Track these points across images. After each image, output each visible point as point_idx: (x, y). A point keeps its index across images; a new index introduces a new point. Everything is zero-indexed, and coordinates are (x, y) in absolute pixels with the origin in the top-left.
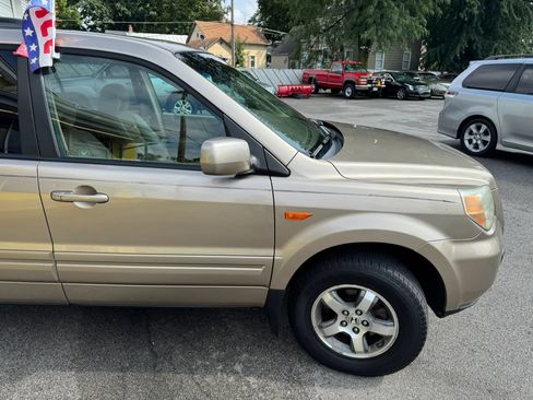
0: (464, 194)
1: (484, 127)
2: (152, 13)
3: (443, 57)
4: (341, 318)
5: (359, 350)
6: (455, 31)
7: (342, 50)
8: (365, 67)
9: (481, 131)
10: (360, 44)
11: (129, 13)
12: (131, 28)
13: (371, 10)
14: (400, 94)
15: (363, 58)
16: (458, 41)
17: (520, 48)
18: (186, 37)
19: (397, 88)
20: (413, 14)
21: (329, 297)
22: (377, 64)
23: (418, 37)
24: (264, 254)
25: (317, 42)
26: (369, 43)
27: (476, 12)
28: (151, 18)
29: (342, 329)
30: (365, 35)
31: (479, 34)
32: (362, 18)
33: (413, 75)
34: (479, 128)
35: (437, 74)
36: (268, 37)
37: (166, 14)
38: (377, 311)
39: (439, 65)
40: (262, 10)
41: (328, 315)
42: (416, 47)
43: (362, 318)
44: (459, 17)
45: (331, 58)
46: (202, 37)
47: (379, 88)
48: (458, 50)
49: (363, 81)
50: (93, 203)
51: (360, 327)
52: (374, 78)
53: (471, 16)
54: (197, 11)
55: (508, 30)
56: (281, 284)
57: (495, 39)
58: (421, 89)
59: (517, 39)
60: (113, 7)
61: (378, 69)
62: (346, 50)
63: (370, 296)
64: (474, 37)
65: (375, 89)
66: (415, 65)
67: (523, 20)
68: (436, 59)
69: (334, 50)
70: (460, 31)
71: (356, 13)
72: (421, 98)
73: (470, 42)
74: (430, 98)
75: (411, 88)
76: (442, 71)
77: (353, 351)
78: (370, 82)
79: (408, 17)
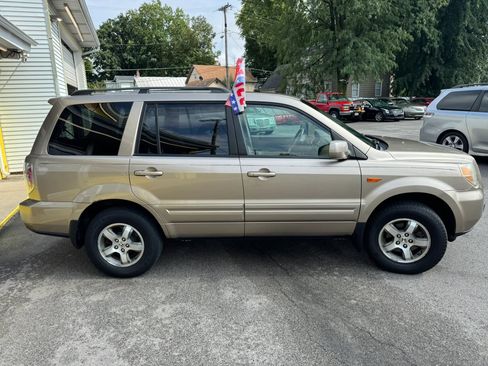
0: (461, 166)
1: (457, 138)
2: (153, 59)
3: (411, 84)
4: (396, 239)
5: (408, 258)
6: (419, 63)
7: (322, 82)
8: (344, 96)
9: (456, 141)
10: (339, 77)
11: (134, 61)
12: (138, 73)
13: (348, 50)
14: (378, 117)
15: (342, 88)
16: (423, 70)
17: (478, 73)
18: (185, 78)
19: (375, 112)
20: (383, 51)
21: (389, 228)
22: (354, 93)
23: (389, 69)
24: (355, 202)
25: (301, 78)
26: (347, 76)
27: (437, 46)
28: (153, 65)
29: (397, 246)
30: (344, 71)
31: (440, 64)
32: (340, 57)
33: (386, 101)
34: (453, 139)
35: (407, 98)
36: (255, 75)
37: (165, 60)
38: (418, 233)
39: (407, 91)
40: (248, 53)
41: (388, 238)
42: (386, 78)
43: (409, 238)
44: (421, 50)
45: (313, 90)
46: (201, 78)
47: (360, 113)
48: (423, 78)
49: (346, 108)
50: (268, 177)
51: (408, 243)
52: (355, 105)
53: (432, 49)
54: (191, 56)
55: (466, 59)
56: (364, 219)
57: (455, 67)
58: (396, 112)
59: (474, 66)
60: (121, 57)
61: (355, 97)
62: (326, 83)
63: (413, 224)
64: (436, 66)
65: (357, 114)
66: (386, 92)
67: (477, 51)
68: (405, 86)
69: (316, 83)
70: (424, 62)
71: (335, 52)
72: (396, 119)
73: (434, 71)
74: (403, 119)
75: (387, 111)
76: (410, 96)
77: (404, 259)
78: (351, 108)
79: (379, 54)
